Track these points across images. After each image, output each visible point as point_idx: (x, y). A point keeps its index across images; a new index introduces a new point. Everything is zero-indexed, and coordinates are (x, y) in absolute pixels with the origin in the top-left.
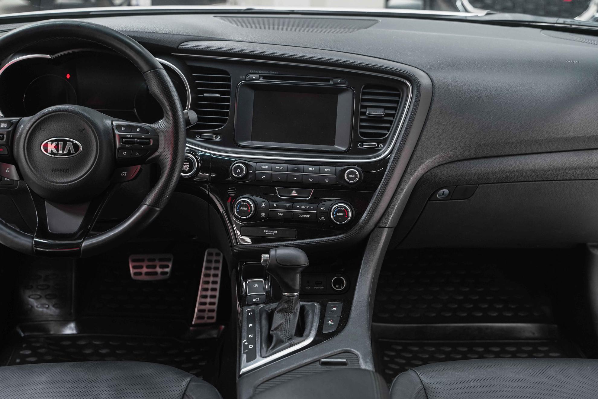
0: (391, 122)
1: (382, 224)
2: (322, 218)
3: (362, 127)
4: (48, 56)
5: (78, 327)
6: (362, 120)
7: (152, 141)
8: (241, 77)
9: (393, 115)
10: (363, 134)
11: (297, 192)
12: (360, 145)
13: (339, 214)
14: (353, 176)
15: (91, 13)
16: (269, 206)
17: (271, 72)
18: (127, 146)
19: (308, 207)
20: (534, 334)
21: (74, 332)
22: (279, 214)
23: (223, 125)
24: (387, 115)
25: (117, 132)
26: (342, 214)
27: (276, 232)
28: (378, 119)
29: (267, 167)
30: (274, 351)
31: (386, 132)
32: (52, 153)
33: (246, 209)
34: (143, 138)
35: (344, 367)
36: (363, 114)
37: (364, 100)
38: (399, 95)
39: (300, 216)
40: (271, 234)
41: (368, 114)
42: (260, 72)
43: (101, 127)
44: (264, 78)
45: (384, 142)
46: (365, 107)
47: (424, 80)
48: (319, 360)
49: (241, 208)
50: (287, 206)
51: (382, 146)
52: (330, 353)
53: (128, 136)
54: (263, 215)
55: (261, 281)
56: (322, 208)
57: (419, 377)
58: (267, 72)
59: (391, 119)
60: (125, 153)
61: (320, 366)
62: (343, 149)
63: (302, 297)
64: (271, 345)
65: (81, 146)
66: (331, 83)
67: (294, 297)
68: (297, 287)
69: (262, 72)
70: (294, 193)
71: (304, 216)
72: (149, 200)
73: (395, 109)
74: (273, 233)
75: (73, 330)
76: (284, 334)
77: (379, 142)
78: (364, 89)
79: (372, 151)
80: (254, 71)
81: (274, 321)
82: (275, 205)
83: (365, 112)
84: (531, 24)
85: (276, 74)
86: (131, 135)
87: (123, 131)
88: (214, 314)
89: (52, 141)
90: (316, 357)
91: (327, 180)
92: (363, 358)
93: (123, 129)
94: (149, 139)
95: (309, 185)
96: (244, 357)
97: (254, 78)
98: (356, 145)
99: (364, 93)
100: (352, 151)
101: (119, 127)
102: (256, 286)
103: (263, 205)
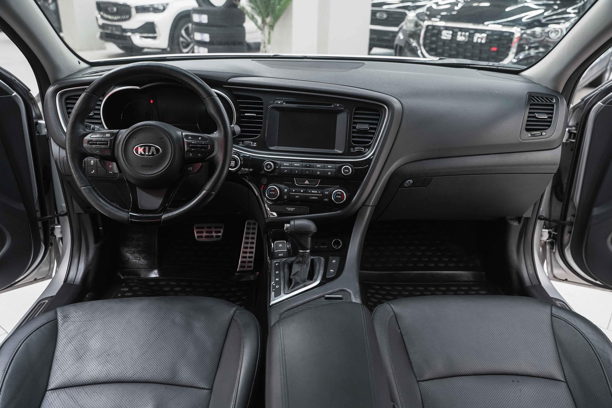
0: (373, 134)
1: (367, 204)
2: (326, 200)
3: (354, 137)
4: (138, 88)
5: (159, 272)
6: (354, 132)
7: (209, 146)
8: (270, 102)
9: (375, 129)
10: (354, 142)
11: (308, 181)
12: (352, 149)
13: (337, 197)
14: (348, 171)
15: (167, 58)
16: (289, 191)
17: (291, 99)
18: (193, 149)
19: (316, 192)
20: (469, 278)
21: (157, 276)
22: (297, 197)
23: (258, 135)
24: (371, 129)
25: (185, 140)
26: (340, 197)
27: (294, 209)
28: (365, 132)
29: (288, 164)
30: (293, 289)
31: (370, 140)
32: (141, 154)
33: (274, 193)
34: (203, 144)
35: (341, 301)
36: (355, 128)
37: (355, 118)
38: (379, 115)
39: (311, 198)
41: (358, 128)
42: (284, 99)
43: (174, 136)
44: (287, 103)
45: (369, 147)
46: (356, 123)
47: (397, 105)
48: (324, 296)
49: (271, 193)
50: (302, 191)
51: (367, 150)
52: (331, 291)
53: (193, 143)
54: (285, 197)
55: (284, 242)
56: (326, 193)
57: (392, 308)
58: (289, 99)
59: (374, 131)
60: (191, 155)
61: (324, 300)
62: (341, 152)
63: (312, 253)
64: (291, 285)
65: (161, 149)
66: (332, 106)
67: (307, 253)
68: (309, 246)
69: (285, 99)
70: (307, 182)
71: (313, 198)
72: (208, 187)
73: (376, 124)
74: (292, 209)
75: (156, 275)
76: (300, 279)
77: (365, 147)
78: (355, 110)
79: (360, 153)
80: (280, 98)
81: (293, 269)
82: (294, 191)
83: (356, 127)
84: (470, 66)
85: (294, 100)
86: (195, 142)
87: (190, 140)
88: (252, 264)
89: (141, 146)
90: (321, 294)
91: (329, 173)
92: (353, 295)
93: (190, 138)
94: (208, 145)
95: (318, 177)
96: (273, 294)
97: (279, 103)
98: (349, 150)
99: (355, 114)
100: (347, 153)
101: (187, 136)
102: (280, 245)
103: (286, 190)
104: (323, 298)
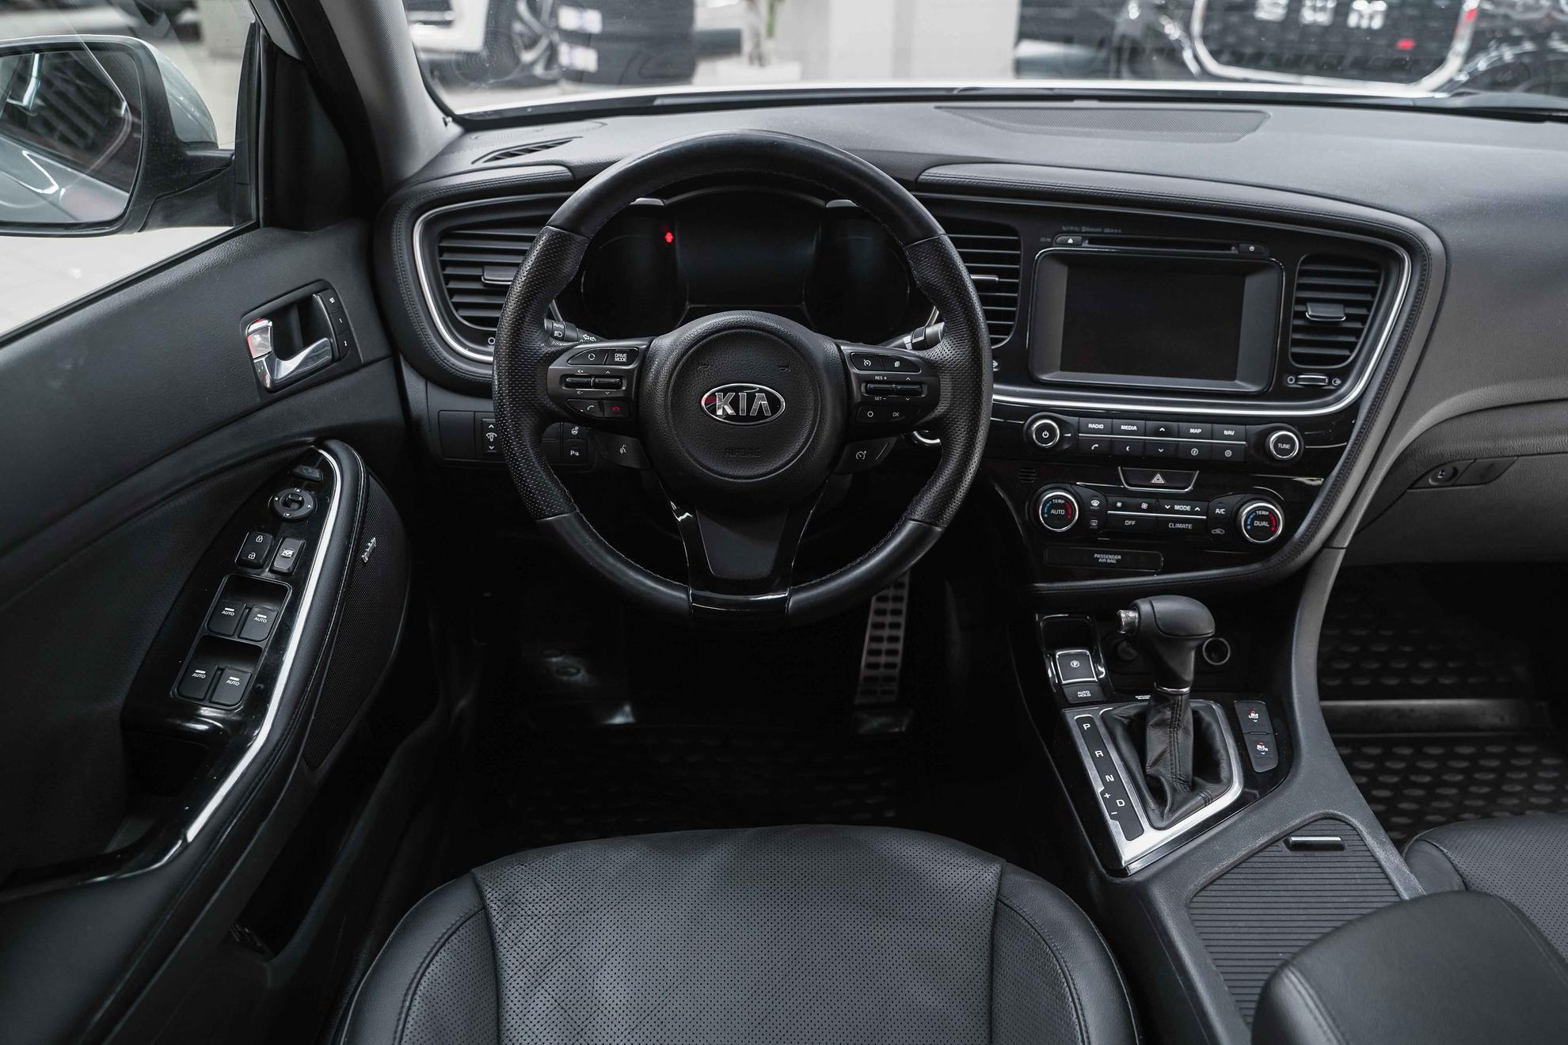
0: (1357, 333)
1: (1335, 544)
2: (1218, 531)
3: (1297, 343)
4: (658, 202)
5: (635, 712)
6: (1297, 329)
7: (925, 388)
8: (1043, 240)
9: (1363, 319)
10: (1296, 357)
11: (1164, 477)
12: (1291, 380)
13: (1257, 523)
14: (1287, 446)
16: (1106, 506)
17: (1107, 230)
18: (877, 399)
19: (1188, 508)
20: (1502, 719)
21: (630, 719)
22: (1128, 523)
23: (1004, 339)
24: (1350, 317)
25: (854, 371)
26: (1265, 524)
27: (1119, 557)
28: (1331, 327)
29: (1101, 426)
30: (1177, 815)
31: (1346, 353)
33: (1062, 512)
34: (908, 383)
35: (1339, 853)
36: (1301, 315)
37: (1302, 287)
38: (1377, 278)
39: (1171, 526)
40: (1109, 561)
41: (1311, 316)
42: (1084, 229)
43: (820, 358)
44: (1092, 241)
45: (1344, 374)
46: (1303, 301)
47: (1432, 242)
48: (1284, 837)
49: (1053, 511)
50: (1144, 506)
51: (1339, 382)
52: (1297, 821)
53: (877, 378)
54: (1094, 523)
55: (1085, 654)
56: (1217, 511)
57: (1449, 859)
58: (1100, 230)
59: (1358, 325)
60: (871, 414)
61: (1288, 852)
62: (1253, 388)
64: (1166, 801)
65: (782, 400)
66: (1234, 250)
67: (1184, 697)
68: (1189, 676)
69: (1088, 229)
70: (1158, 479)
71: (1179, 526)
72: (921, 510)
73: (1368, 305)
74: (1112, 559)
75: (627, 716)
76: (1172, 773)
77: (1331, 375)
78: (1303, 263)
79: (1314, 393)
80: (1072, 228)
81: (1149, 747)
82: (1119, 504)
83: (1304, 313)
85: (1118, 234)
86: (883, 376)
87: (867, 368)
88: (894, 686)
89: (725, 391)
90: (1275, 833)
91: (1228, 453)
92: (1369, 833)
93: (867, 362)
94: (920, 383)
95: (1192, 464)
96: (1115, 827)
97: (1070, 241)
98: (1280, 380)
99: (1302, 274)
100: (1277, 392)
101: (857, 359)
102: (1075, 664)
103: (1095, 503)
104: (1282, 844)
